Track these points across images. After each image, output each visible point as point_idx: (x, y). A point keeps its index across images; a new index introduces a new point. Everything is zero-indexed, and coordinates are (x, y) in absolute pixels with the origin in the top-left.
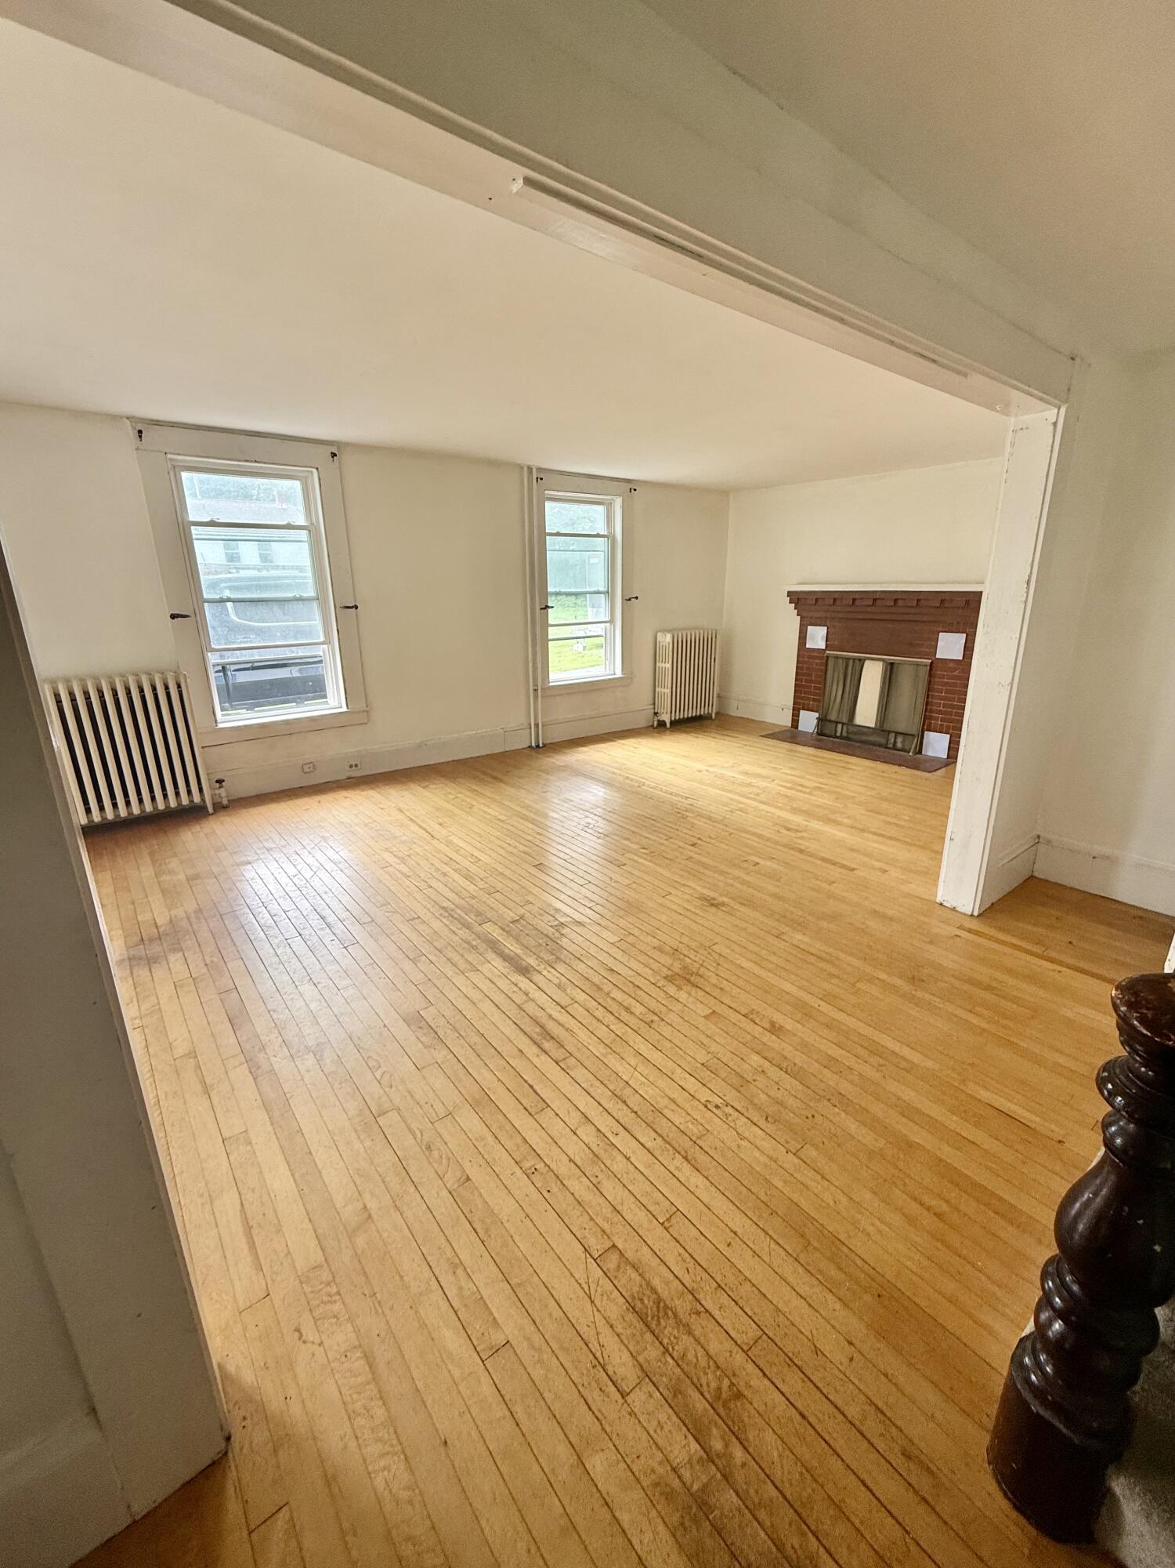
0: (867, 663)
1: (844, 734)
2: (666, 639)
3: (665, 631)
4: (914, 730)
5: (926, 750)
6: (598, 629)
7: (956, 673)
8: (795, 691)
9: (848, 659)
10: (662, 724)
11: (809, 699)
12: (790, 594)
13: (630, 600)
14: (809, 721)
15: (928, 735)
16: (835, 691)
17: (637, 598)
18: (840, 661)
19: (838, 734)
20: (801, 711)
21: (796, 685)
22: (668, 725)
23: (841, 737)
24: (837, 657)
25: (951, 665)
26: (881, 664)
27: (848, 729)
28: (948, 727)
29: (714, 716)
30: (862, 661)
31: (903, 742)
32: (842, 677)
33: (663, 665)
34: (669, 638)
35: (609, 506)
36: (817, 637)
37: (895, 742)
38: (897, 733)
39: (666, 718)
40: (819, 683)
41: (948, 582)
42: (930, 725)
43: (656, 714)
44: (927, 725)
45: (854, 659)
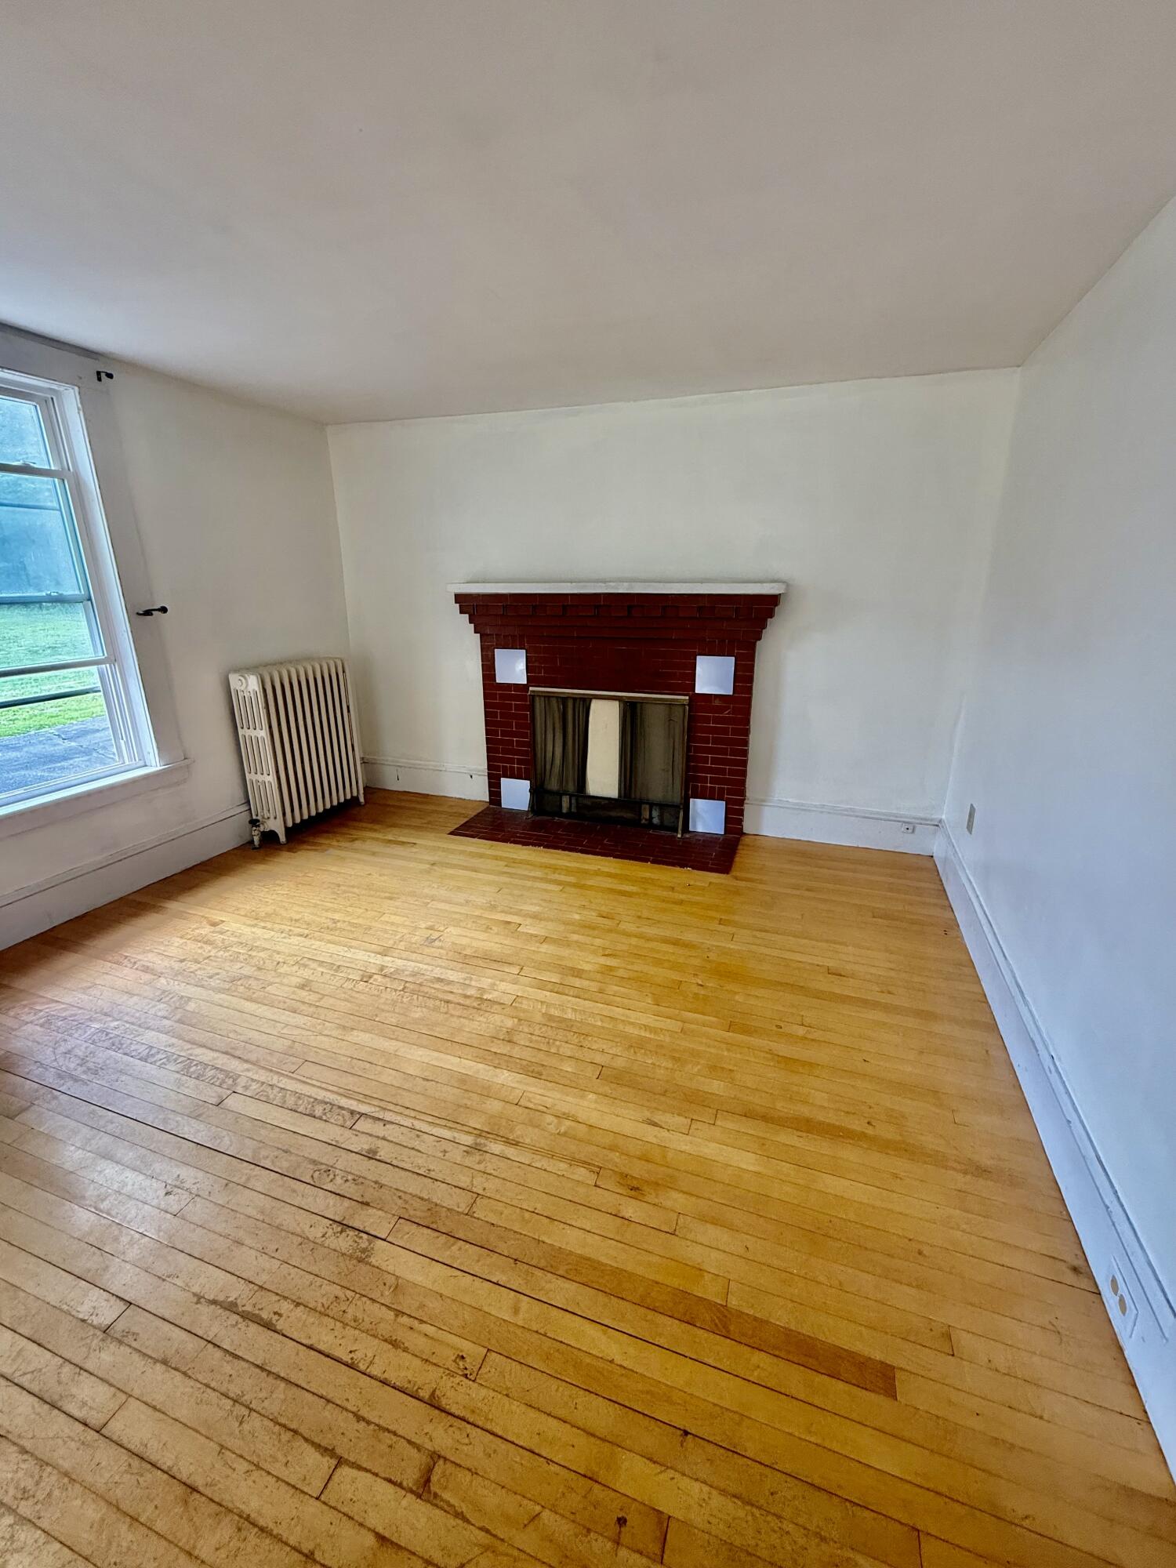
0: (595, 705)
1: (574, 810)
2: (250, 686)
3: (244, 670)
4: (676, 797)
5: (695, 826)
6: (90, 677)
7: (726, 714)
8: (489, 750)
9: (564, 700)
10: (269, 838)
11: (511, 761)
12: (459, 598)
13: (148, 613)
14: (517, 794)
15: (694, 803)
16: (552, 748)
17: (164, 610)
18: (554, 702)
19: (565, 810)
20: (503, 780)
21: (488, 741)
22: (282, 838)
23: (567, 816)
24: (548, 697)
25: (717, 703)
26: (616, 705)
27: (577, 803)
28: (721, 791)
29: (362, 800)
30: (586, 703)
31: (661, 817)
32: (558, 725)
33: (251, 733)
34: (253, 684)
35: (47, 404)
36: (513, 667)
37: (651, 818)
38: (652, 805)
39: (276, 825)
40: (525, 735)
41: (702, 581)
42: (695, 788)
43: (254, 823)
44: (694, 788)
45: (575, 699)
